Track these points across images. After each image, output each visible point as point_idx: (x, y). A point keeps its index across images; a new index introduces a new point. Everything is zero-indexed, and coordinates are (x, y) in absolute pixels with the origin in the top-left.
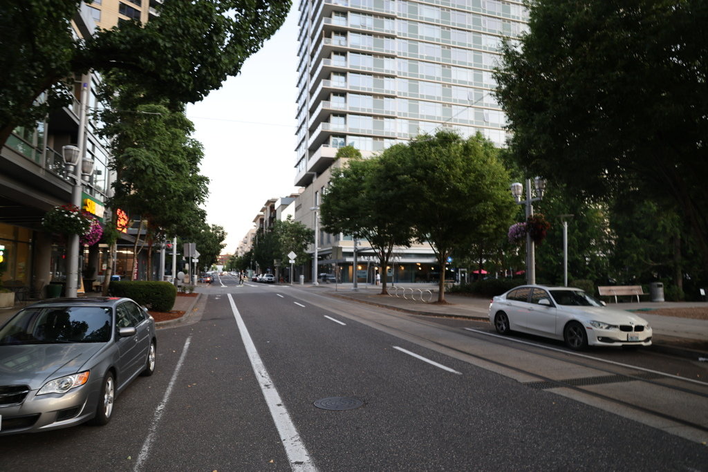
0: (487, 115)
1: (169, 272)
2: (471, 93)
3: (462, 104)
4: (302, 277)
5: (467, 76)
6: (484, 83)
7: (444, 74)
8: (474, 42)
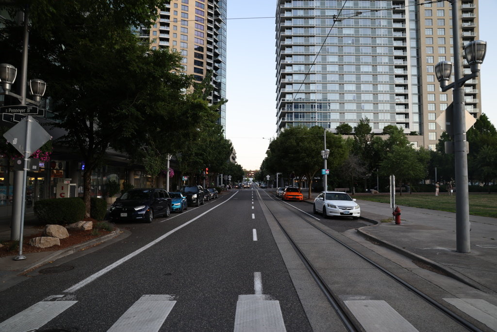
0: (363, 106)
1: (220, 184)
2: (354, 96)
3: (350, 102)
4: (272, 185)
5: (352, 87)
6: (362, 90)
7: (340, 88)
8: (356, 70)
